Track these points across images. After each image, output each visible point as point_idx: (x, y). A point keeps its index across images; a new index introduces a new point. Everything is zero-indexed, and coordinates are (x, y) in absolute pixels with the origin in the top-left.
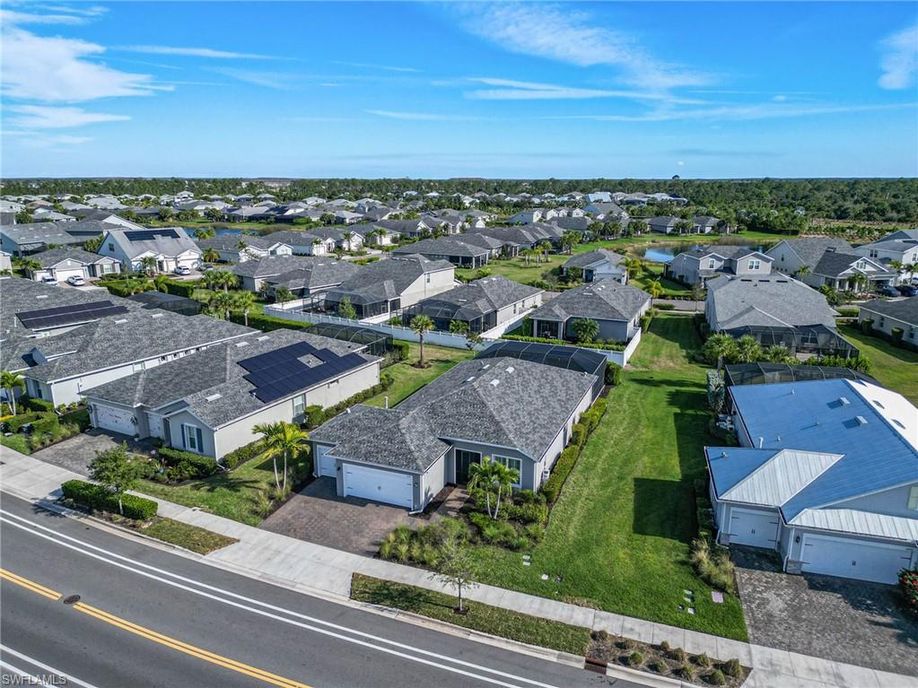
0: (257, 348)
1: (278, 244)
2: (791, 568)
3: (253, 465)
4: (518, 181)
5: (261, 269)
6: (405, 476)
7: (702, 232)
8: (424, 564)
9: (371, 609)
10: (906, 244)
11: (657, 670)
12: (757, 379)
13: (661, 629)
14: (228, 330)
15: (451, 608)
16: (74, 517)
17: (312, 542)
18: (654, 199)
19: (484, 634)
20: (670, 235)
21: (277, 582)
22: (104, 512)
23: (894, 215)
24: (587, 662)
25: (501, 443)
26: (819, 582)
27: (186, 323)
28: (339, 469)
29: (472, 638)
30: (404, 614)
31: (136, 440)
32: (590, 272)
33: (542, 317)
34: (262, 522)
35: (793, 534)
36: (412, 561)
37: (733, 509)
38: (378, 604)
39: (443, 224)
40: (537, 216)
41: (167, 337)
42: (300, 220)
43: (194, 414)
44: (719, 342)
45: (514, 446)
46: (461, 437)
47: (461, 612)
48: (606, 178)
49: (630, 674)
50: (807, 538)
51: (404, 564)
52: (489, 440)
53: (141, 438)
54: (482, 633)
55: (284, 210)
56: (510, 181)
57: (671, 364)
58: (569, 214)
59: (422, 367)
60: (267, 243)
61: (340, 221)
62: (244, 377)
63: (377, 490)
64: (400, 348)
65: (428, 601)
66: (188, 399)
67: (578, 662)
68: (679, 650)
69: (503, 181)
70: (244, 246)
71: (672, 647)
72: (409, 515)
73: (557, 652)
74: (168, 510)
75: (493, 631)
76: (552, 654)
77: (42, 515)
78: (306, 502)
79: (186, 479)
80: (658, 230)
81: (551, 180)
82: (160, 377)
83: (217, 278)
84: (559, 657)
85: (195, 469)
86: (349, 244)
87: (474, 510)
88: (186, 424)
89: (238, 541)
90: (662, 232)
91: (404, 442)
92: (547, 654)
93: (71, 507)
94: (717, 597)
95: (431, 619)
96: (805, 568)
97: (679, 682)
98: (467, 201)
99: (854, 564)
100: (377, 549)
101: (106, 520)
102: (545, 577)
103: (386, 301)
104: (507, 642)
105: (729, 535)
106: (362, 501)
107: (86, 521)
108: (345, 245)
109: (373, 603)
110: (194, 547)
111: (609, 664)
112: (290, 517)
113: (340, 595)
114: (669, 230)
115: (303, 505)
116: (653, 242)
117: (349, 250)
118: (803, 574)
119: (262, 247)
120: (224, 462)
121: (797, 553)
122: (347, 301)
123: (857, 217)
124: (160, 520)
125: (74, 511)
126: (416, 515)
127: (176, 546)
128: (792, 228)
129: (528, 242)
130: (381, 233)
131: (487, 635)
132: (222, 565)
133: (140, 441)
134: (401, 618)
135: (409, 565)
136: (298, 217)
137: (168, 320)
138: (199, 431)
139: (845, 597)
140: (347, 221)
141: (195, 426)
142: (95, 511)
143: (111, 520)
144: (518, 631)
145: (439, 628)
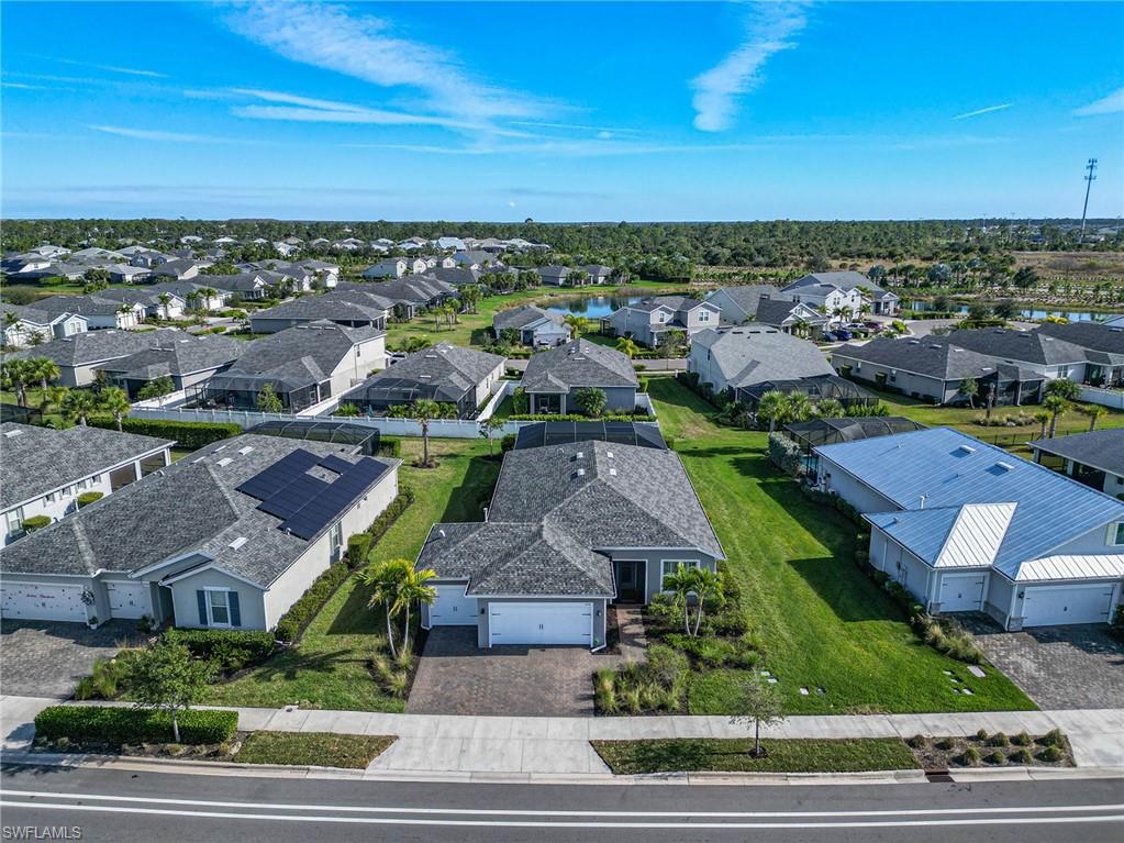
0: (246, 465)
1: (64, 316)
2: (1014, 626)
3: (321, 630)
4: (338, 223)
5: (81, 353)
6: (583, 604)
7: (595, 282)
8: (663, 708)
9: (649, 780)
10: (825, 289)
11: (997, 762)
12: (833, 438)
13: (960, 719)
14: (129, 445)
15: (744, 753)
16: (93, 765)
17: (497, 714)
18: (514, 246)
19: (803, 774)
20: (563, 286)
21: (501, 779)
22: (145, 745)
23: (761, 259)
24: (927, 774)
25: (675, 545)
26: (1044, 635)
27: (63, 441)
28: (483, 612)
29: (793, 782)
30: (697, 776)
31: (94, 627)
32: (528, 333)
33: (541, 389)
34: (406, 705)
35: (1016, 590)
36: (647, 709)
37: (944, 576)
38: (655, 771)
39: (284, 280)
40: (401, 267)
41: (43, 465)
42: (50, 280)
43: (227, 572)
44: (772, 400)
45: (692, 545)
46: (622, 545)
47: (757, 755)
48: (446, 221)
49: (975, 774)
50: (1029, 592)
51: (638, 714)
52: (657, 543)
53: (100, 623)
54: (800, 774)
55: (17, 265)
56: (326, 223)
57: (702, 431)
58: (439, 264)
59: (430, 467)
60: (44, 314)
61: (117, 279)
62: (257, 508)
63: (539, 631)
64: (391, 445)
65: (710, 752)
66: (205, 549)
67: (918, 777)
68: (1000, 735)
69: (318, 223)
70: (14, 321)
71: (990, 733)
72: (593, 654)
73: (892, 772)
74: (251, 719)
75: (810, 768)
76: (887, 775)
77: (25, 776)
78: (442, 665)
79: (237, 669)
80: (551, 282)
81: (381, 221)
82: (111, 524)
83: (27, 370)
84: (897, 777)
85: (247, 652)
86: (166, 311)
87: (669, 632)
88: (206, 588)
89: (397, 738)
90: (553, 284)
91: (564, 561)
92: (882, 777)
93: (71, 750)
94: (977, 672)
95: (732, 773)
96: (1026, 623)
97: (1023, 768)
98: (283, 248)
99: (1065, 609)
100: (591, 704)
101: (157, 757)
102: (804, 692)
103: (315, 385)
104: (834, 776)
105: (939, 604)
106: (521, 649)
107: (119, 766)
108: (160, 312)
109: (648, 772)
110: (341, 763)
111: (951, 770)
112: (438, 689)
113: (597, 774)
114: (561, 281)
115: (441, 669)
116: (552, 295)
117: (169, 319)
118: (1024, 629)
119: (39, 321)
120: (281, 633)
121: (1020, 608)
122: (269, 388)
123: (727, 263)
124: (249, 736)
125: (85, 756)
126: (600, 652)
127: (312, 767)
128: (683, 276)
129: (421, 300)
130: (210, 293)
131: (806, 774)
132: (402, 776)
133: (98, 628)
134: (694, 781)
135: (647, 714)
136: (46, 274)
137: (32, 438)
138: (234, 597)
139: (1073, 643)
140: (129, 278)
141: (227, 589)
142: (126, 746)
143: (167, 754)
144: (838, 761)
145: (747, 782)
